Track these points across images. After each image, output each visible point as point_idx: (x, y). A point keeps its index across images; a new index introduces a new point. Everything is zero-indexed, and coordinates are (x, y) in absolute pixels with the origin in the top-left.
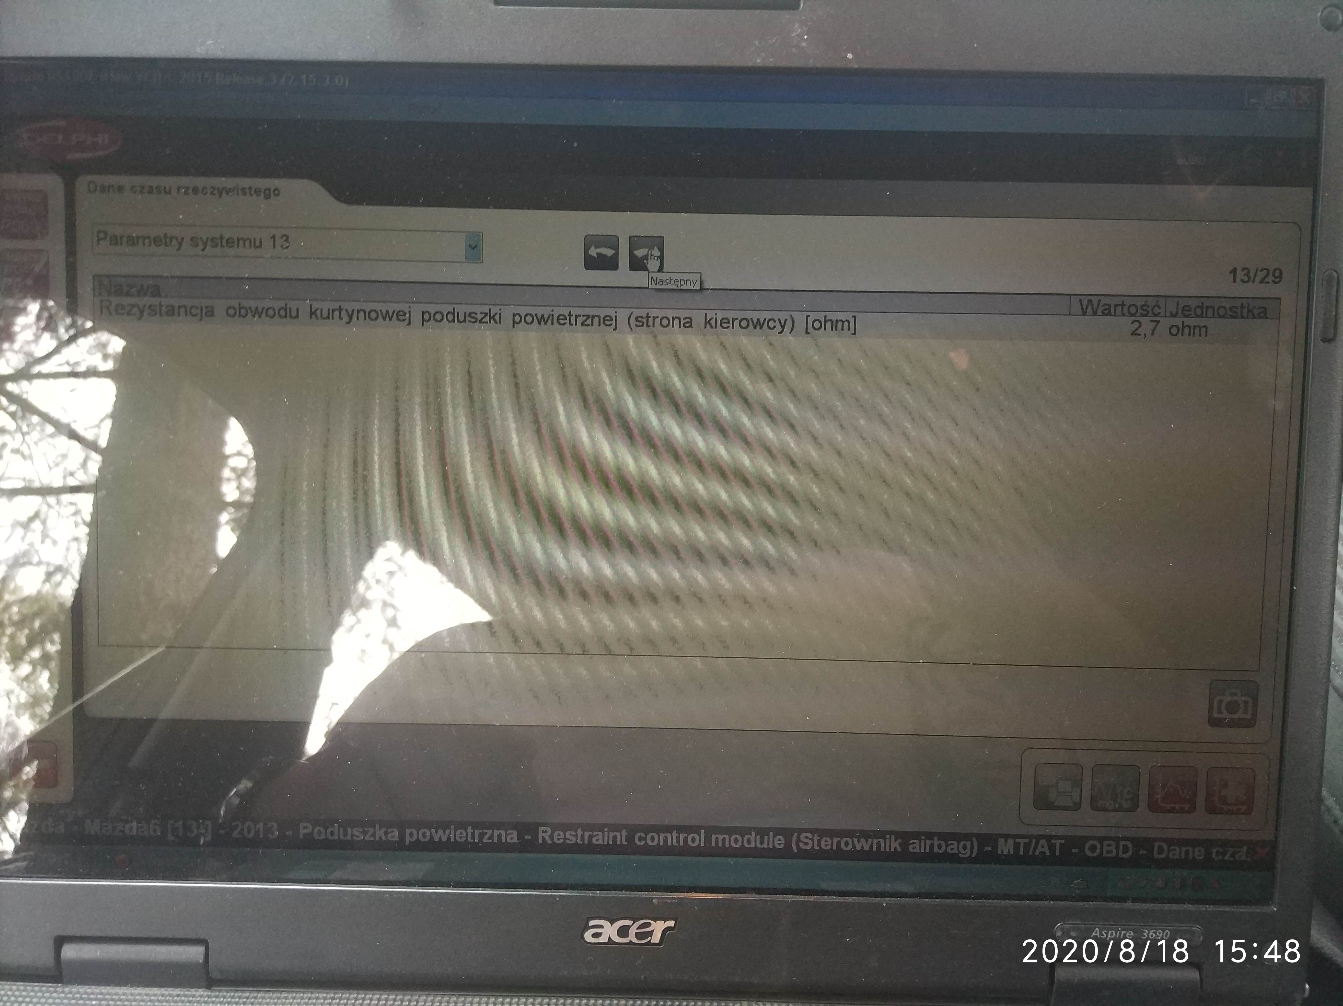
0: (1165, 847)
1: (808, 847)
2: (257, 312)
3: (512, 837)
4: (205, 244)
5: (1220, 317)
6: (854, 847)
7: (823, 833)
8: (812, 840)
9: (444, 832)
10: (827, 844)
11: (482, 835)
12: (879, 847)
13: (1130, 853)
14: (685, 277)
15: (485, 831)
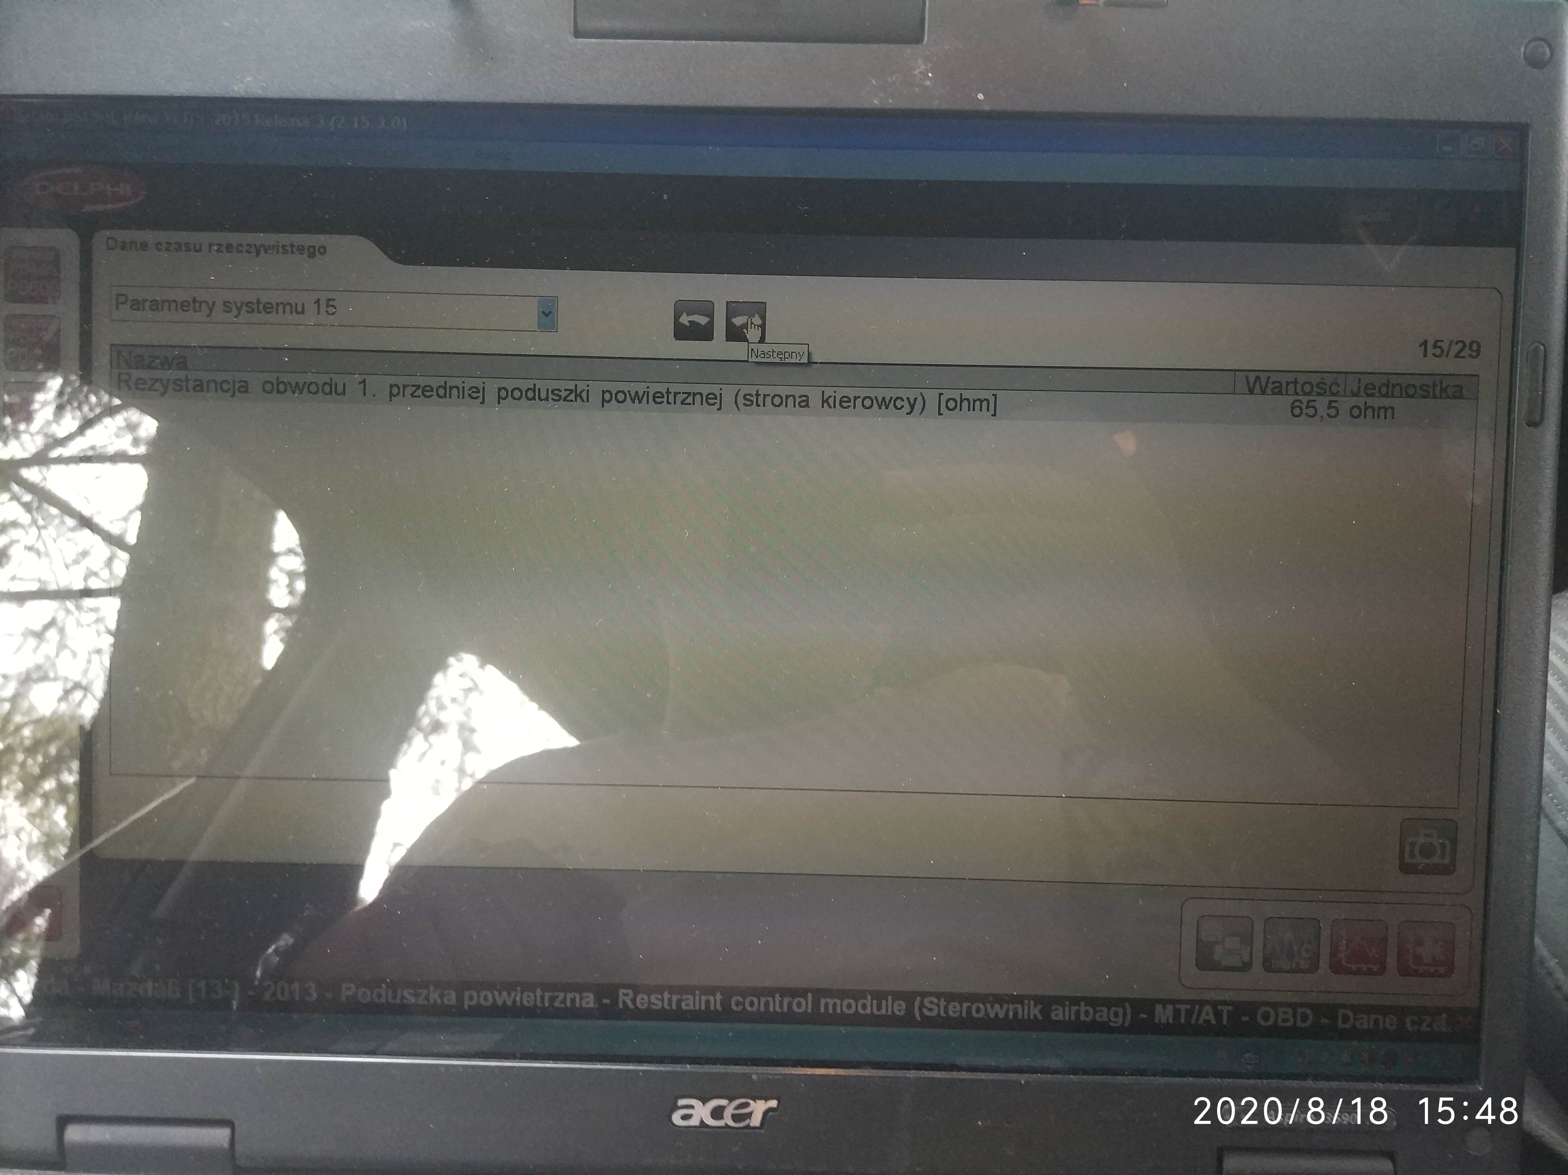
0: (1351, 1014)
1: (934, 1014)
2: (297, 388)
3: (589, 1001)
4: (239, 310)
5: (1409, 396)
6: (987, 1014)
7: (951, 997)
8: (938, 1005)
9: (509, 994)
10: (955, 1010)
11: (552, 999)
12: (1016, 1014)
13: (1309, 1023)
14: (791, 349)
15: (556, 994)
